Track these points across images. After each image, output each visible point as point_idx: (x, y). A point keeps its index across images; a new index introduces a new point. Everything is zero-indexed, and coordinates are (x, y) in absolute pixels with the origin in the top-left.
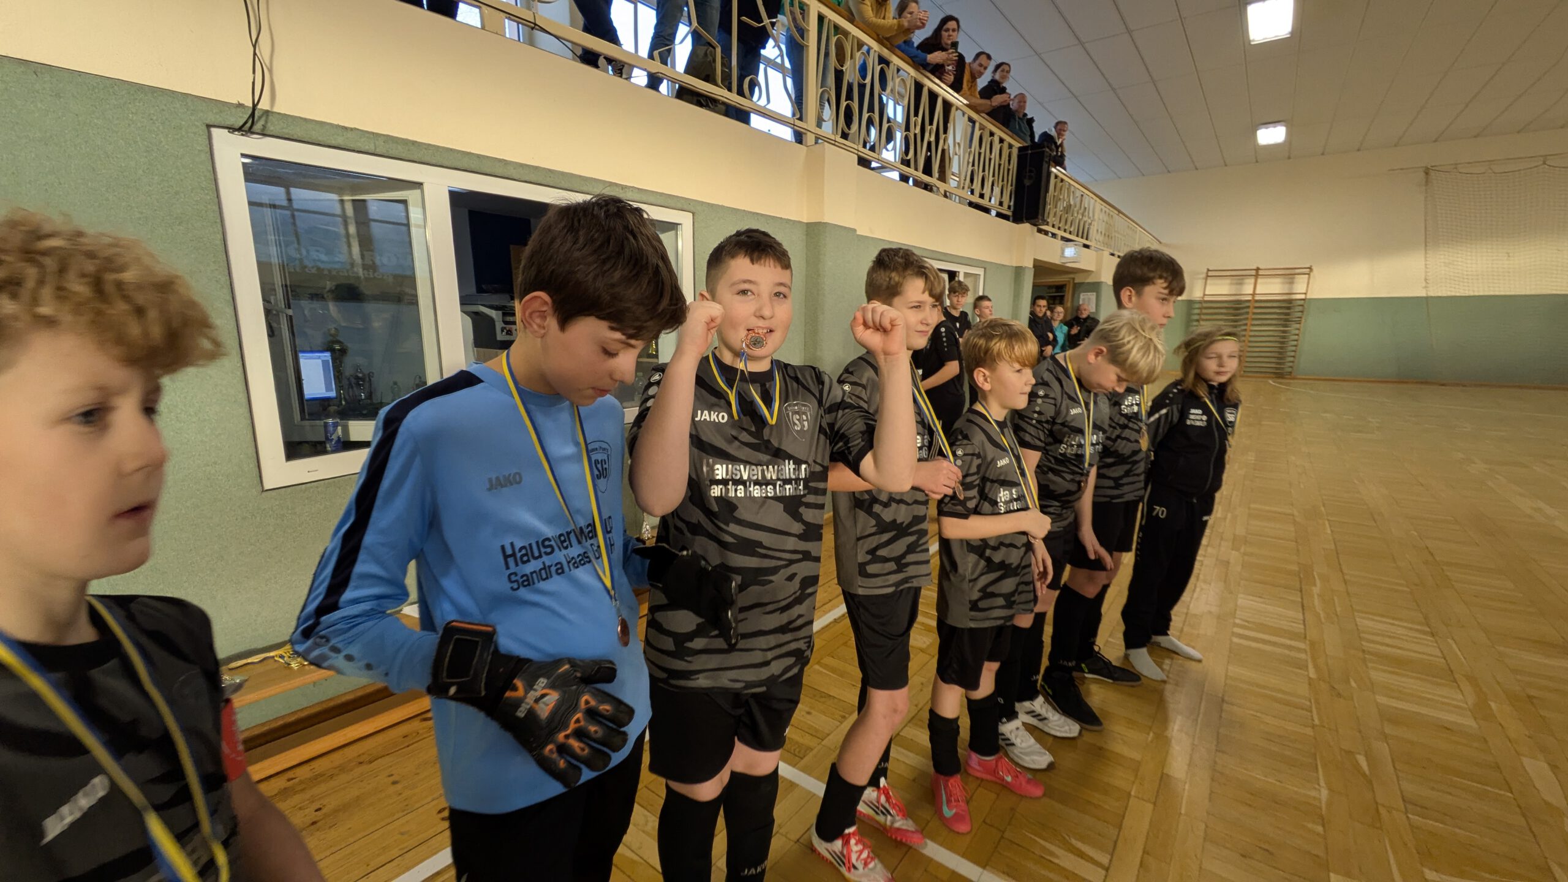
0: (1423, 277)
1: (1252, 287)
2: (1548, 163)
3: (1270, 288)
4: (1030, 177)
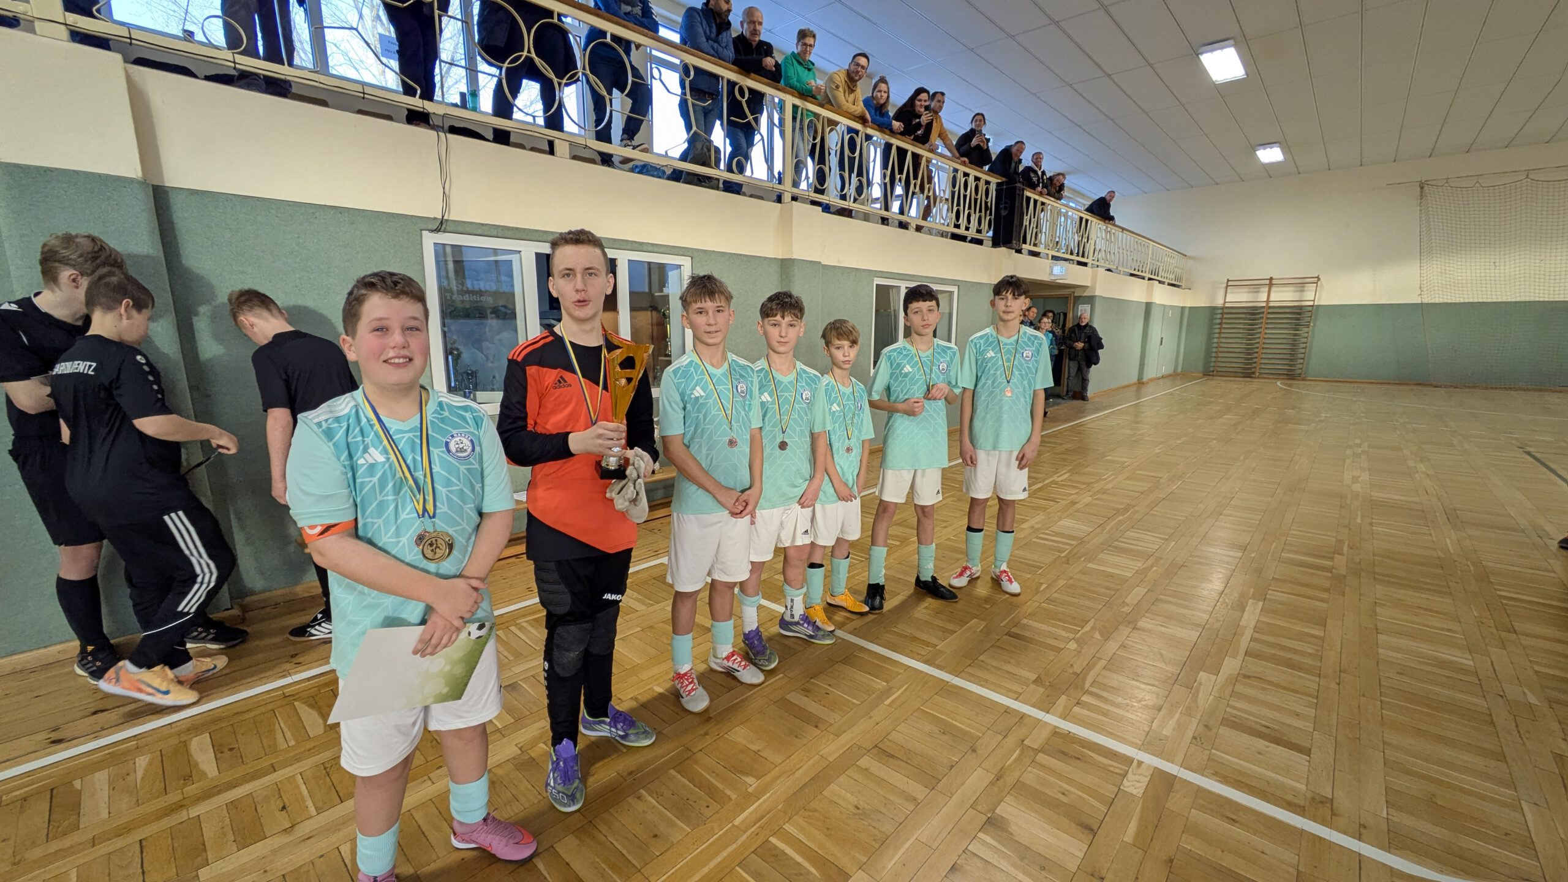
0: (1418, 286)
1: (1266, 295)
2: (1530, 176)
3: (1283, 297)
4: (1005, 208)
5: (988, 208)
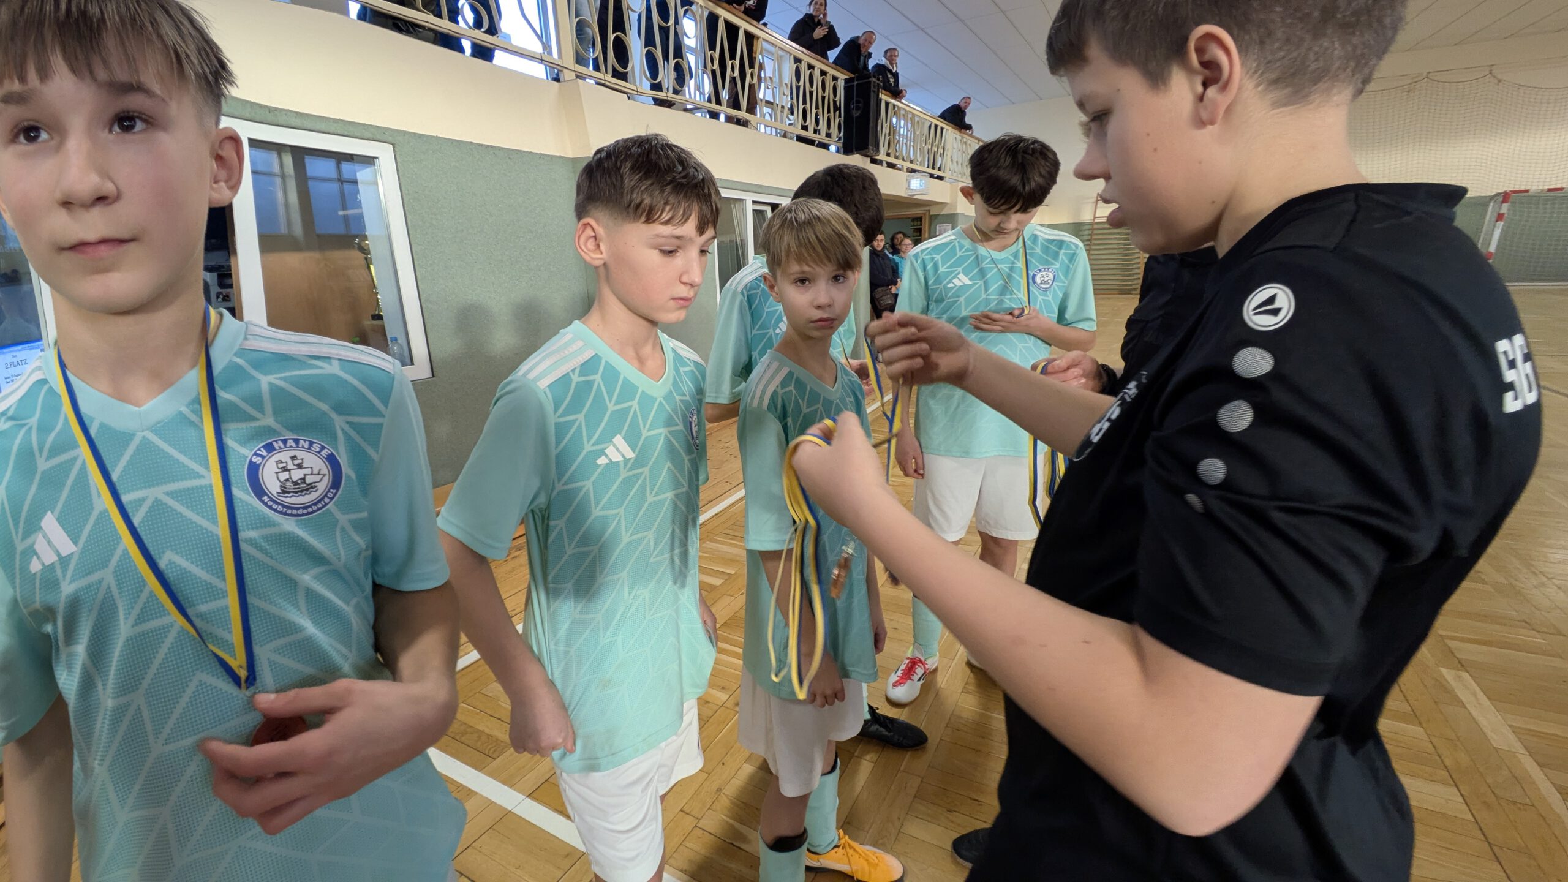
4: (858, 109)
5: (837, 108)
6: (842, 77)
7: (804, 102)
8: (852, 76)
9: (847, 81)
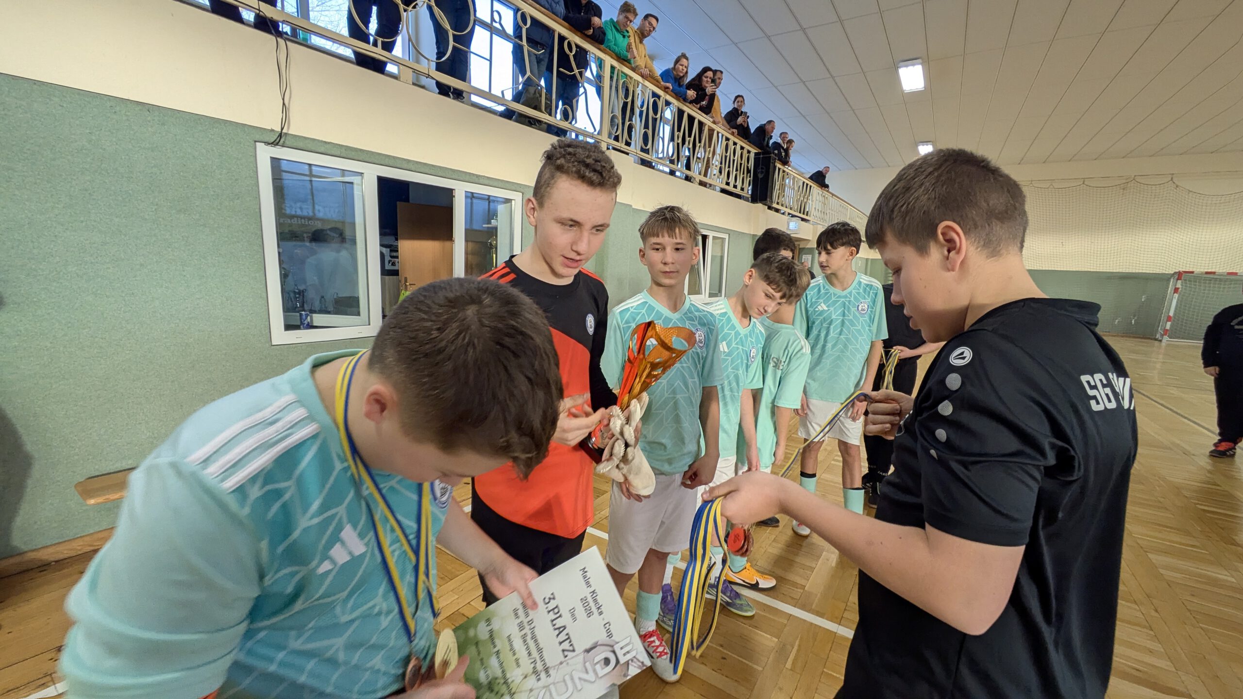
4: (762, 172)
5: (749, 171)
6: (754, 151)
7: (729, 167)
8: (760, 151)
9: (756, 154)
